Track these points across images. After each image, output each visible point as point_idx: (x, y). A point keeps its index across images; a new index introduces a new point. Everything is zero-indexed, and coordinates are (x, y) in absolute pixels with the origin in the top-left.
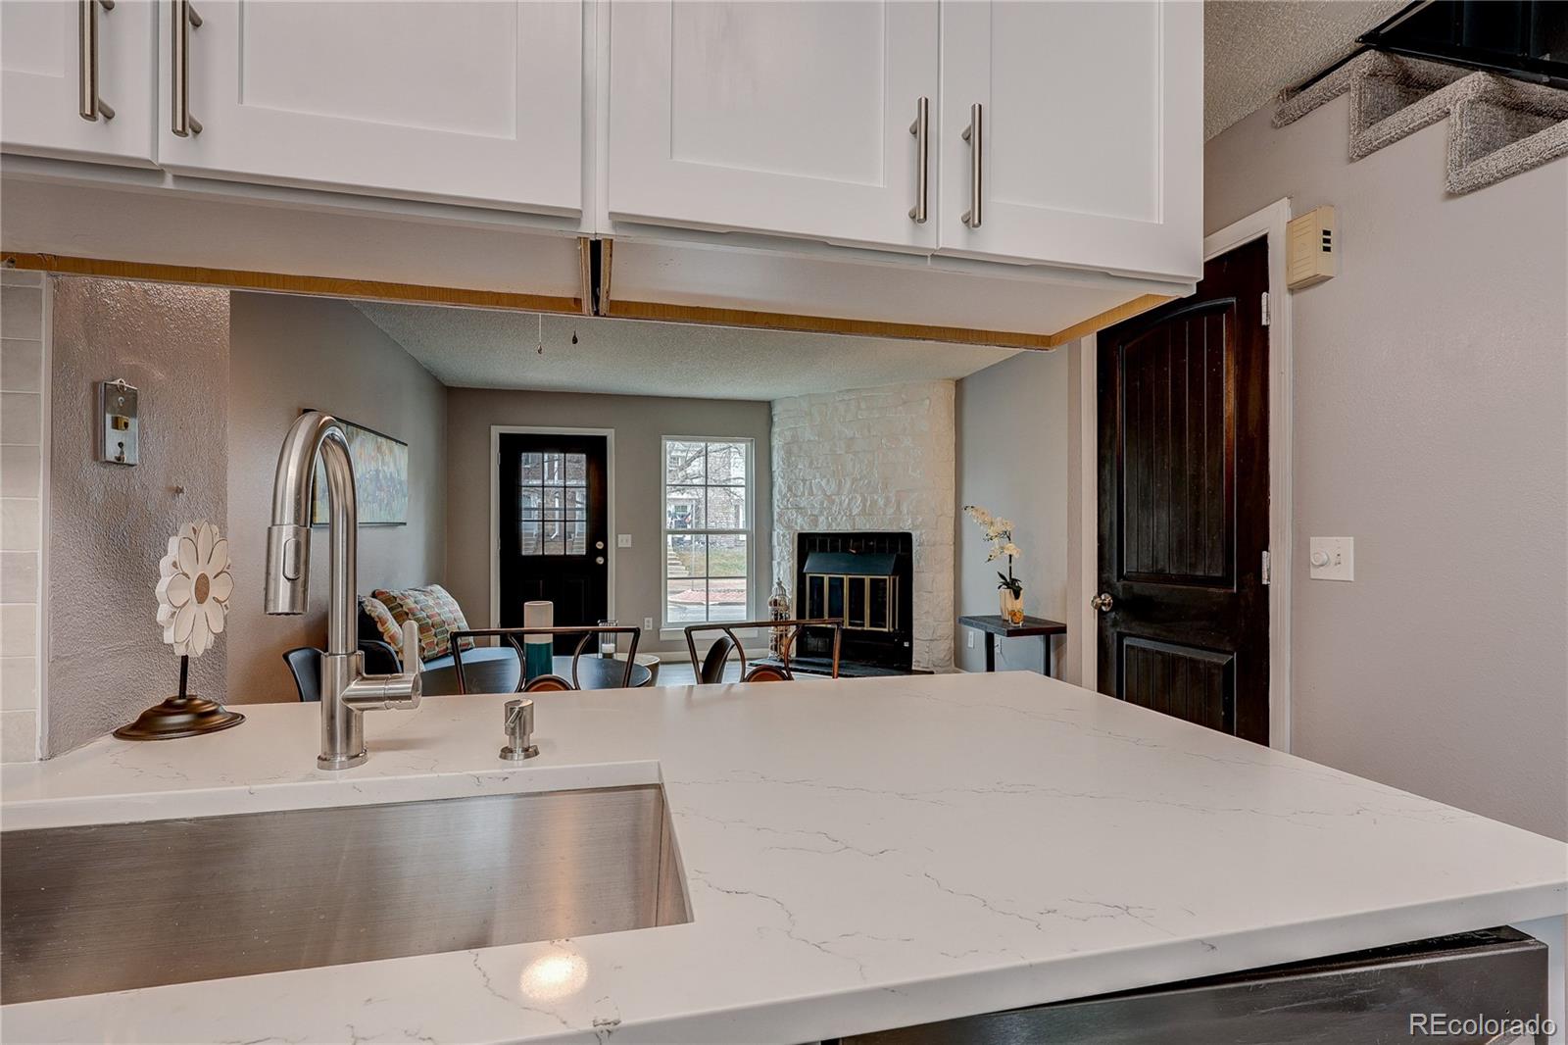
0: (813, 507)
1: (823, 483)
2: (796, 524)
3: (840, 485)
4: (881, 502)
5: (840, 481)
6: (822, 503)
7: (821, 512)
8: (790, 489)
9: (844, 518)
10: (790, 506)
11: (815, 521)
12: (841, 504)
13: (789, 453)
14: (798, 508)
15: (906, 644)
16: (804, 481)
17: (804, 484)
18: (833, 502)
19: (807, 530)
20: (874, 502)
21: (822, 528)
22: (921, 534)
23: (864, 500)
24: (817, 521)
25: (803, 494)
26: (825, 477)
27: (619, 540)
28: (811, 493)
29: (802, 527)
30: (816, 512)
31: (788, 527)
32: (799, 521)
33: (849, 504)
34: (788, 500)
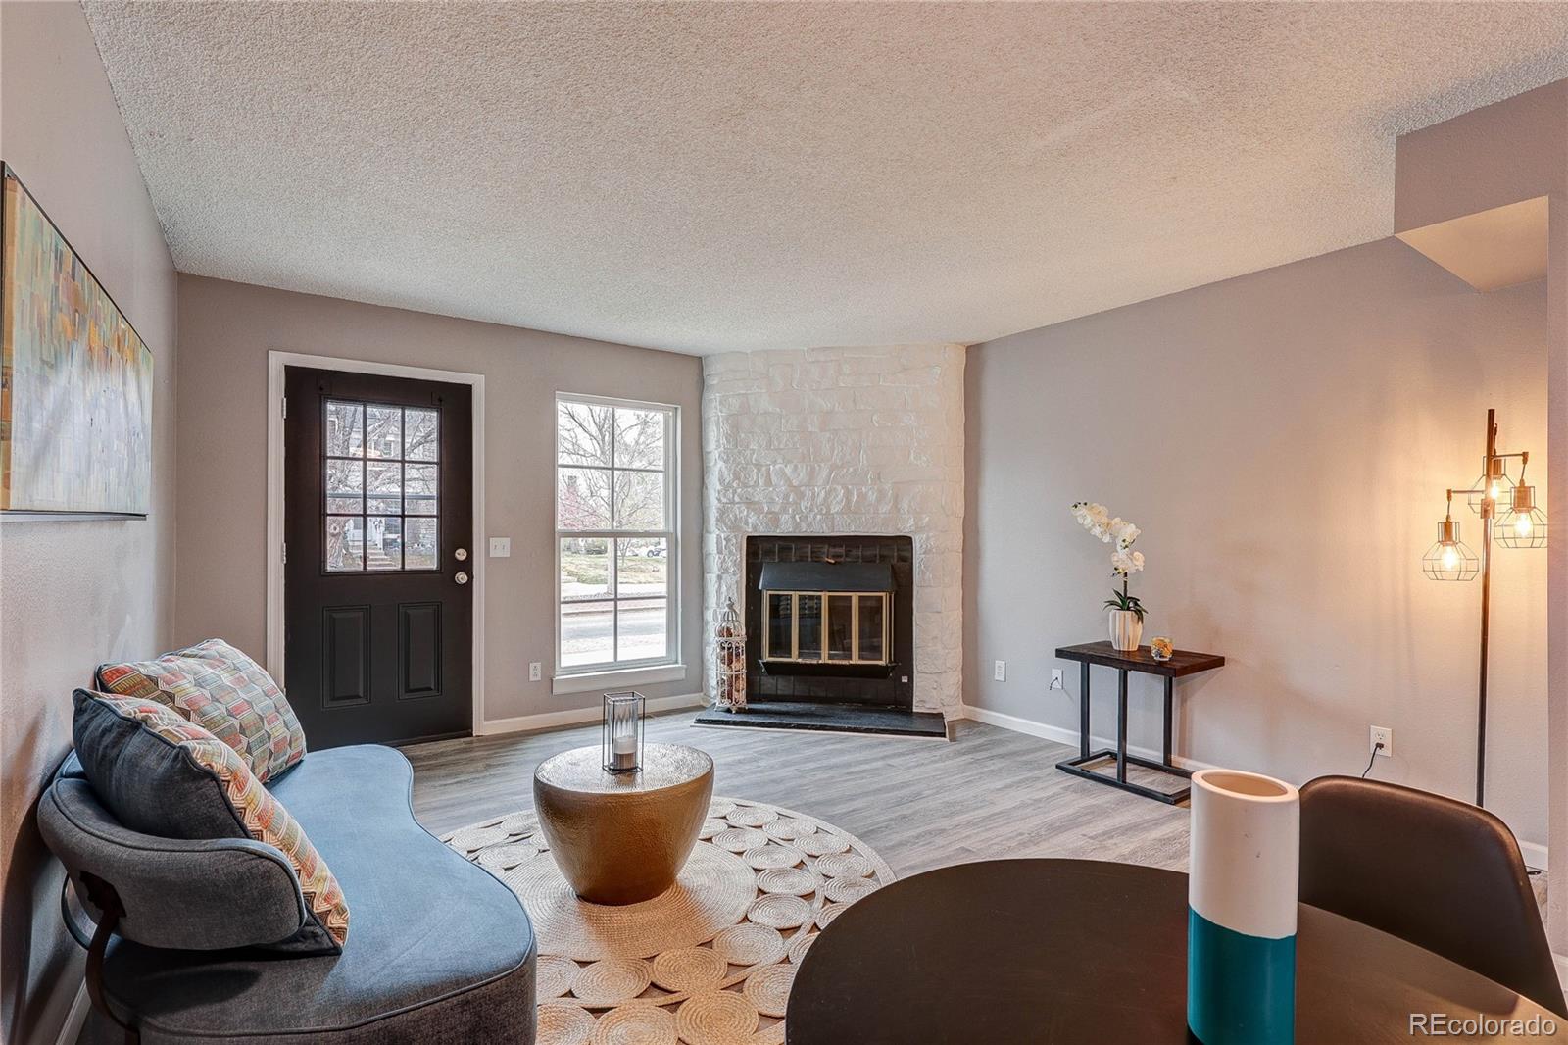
0: (772, 501)
1: (788, 470)
2: (747, 524)
3: (812, 475)
4: (872, 497)
5: (813, 469)
6: (786, 497)
7: (784, 510)
8: (737, 477)
9: (819, 516)
10: (737, 499)
11: (775, 519)
12: (814, 497)
13: (736, 428)
14: (749, 503)
15: (905, 680)
16: (758, 466)
17: (759, 470)
18: (802, 496)
19: (762, 531)
20: (862, 496)
21: (785, 529)
22: (928, 539)
23: (848, 494)
24: (778, 520)
25: (757, 483)
26: (790, 461)
27: (490, 547)
28: (769, 482)
29: (754, 528)
30: (777, 508)
31: (734, 528)
32: (750, 520)
33: (825, 499)
34: (735, 492)
